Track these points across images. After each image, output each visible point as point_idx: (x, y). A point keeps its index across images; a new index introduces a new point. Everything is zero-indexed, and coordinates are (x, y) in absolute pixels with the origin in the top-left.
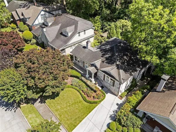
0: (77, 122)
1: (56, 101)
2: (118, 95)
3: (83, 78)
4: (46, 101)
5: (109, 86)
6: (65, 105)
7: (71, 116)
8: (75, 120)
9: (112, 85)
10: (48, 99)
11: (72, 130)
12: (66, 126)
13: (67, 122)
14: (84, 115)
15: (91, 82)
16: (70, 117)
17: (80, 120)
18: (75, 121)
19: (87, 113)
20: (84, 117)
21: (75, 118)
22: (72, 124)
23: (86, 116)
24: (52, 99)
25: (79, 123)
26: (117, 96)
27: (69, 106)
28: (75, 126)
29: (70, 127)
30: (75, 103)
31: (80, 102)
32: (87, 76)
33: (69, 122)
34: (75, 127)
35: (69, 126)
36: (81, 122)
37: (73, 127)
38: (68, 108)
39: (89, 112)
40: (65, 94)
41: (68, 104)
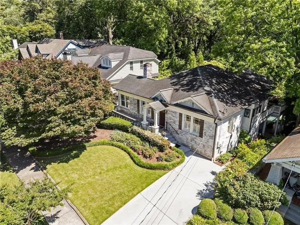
0: (116, 204)
1: (71, 166)
2: (213, 156)
3: (136, 128)
4: (48, 166)
5: (192, 140)
6: (91, 173)
7: (101, 192)
8: (110, 200)
9: (198, 135)
10: (52, 163)
11: (101, 221)
12: (85, 214)
13: (90, 204)
14: (134, 189)
15: (152, 132)
16: (98, 193)
17: (123, 199)
18: (110, 203)
19: (142, 187)
20: (135, 193)
21: (111, 195)
22: (104, 208)
23: (139, 192)
24: (63, 162)
25: (121, 207)
26: (211, 160)
27: (100, 173)
28: (110, 214)
29: (97, 215)
30: (115, 168)
31: (126, 167)
32: (145, 122)
33: (94, 205)
34: (110, 216)
35: (93, 214)
36: (125, 204)
37: (105, 215)
38: (97, 177)
39: (146, 184)
40: (94, 154)
41: (99, 171)
